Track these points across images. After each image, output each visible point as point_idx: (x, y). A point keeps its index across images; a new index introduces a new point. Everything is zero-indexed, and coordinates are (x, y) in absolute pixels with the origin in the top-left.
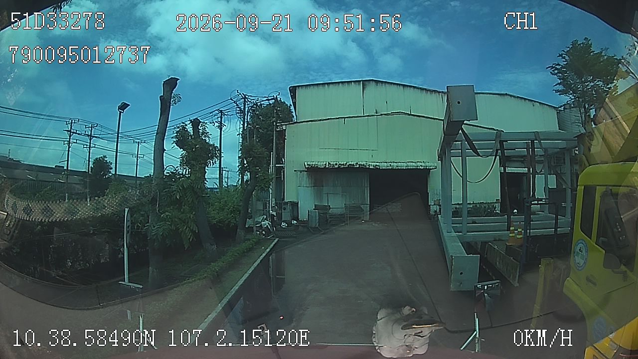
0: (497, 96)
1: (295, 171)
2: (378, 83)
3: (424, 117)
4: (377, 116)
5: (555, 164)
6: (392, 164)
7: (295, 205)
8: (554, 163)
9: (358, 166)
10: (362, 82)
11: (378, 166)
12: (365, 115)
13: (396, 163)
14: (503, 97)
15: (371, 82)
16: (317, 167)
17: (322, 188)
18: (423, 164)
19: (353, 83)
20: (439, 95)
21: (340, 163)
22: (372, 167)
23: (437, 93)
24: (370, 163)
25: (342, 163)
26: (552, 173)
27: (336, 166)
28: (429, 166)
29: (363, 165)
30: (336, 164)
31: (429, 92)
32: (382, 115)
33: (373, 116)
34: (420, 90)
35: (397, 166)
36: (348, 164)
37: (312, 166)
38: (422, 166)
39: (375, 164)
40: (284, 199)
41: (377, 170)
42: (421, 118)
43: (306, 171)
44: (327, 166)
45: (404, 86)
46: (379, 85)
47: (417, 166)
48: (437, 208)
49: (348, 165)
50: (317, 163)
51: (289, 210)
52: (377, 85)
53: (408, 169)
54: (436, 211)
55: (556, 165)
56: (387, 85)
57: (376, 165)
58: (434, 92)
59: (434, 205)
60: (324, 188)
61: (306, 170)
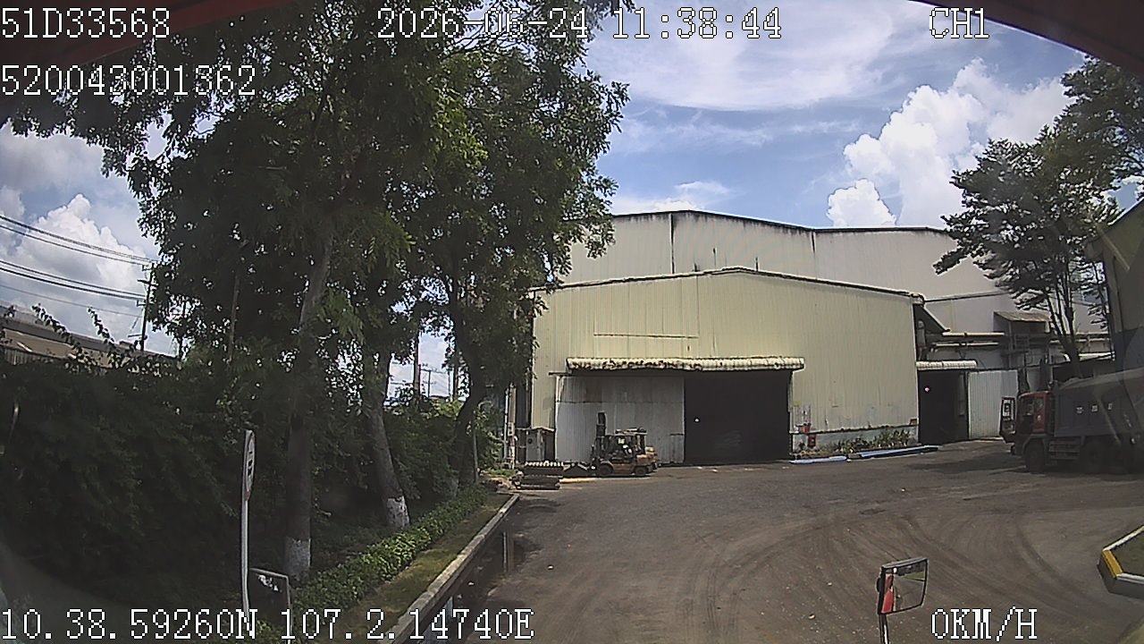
0: (909, 232)
1: (550, 374)
2: (698, 216)
3: (780, 276)
4: (697, 275)
5: (1016, 350)
6: (724, 362)
7: (549, 436)
8: (1014, 347)
9: (662, 367)
10: (670, 215)
11: (699, 365)
12: (675, 275)
13: (731, 359)
14: (920, 234)
15: (687, 214)
16: (590, 367)
17: (599, 404)
18: (779, 361)
19: (654, 217)
20: (808, 236)
21: (631, 360)
22: (688, 368)
23: (804, 234)
24: (685, 361)
25: (635, 361)
26: (1010, 367)
27: (624, 367)
28: (789, 365)
29: (672, 364)
30: (624, 363)
31: (789, 231)
32: (706, 273)
33: (691, 275)
34: (773, 229)
35: (734, 366)
36: (645, 362)
37: (580, 367)
38: (777, 364)
39: (693, 362)
40: (530, 424)
41: (697, 372)
42: (776, 278)
43: (570, 375)
44: (607, 367)
45: (745, 221)
46: (700, 218)
47: (769, 365)
48: (804, 438)
49: (646, 365)
50: (589, 360)
51: (539, 445)
52: (697, 220)
53: (753, 370)
54: (802, 445)
55: (1016, 353)
56: (715, 220)
57: (696, 365)
58: (798, 232)
59: (800, 433)
60: (603, 404)
61: (570, 372)
